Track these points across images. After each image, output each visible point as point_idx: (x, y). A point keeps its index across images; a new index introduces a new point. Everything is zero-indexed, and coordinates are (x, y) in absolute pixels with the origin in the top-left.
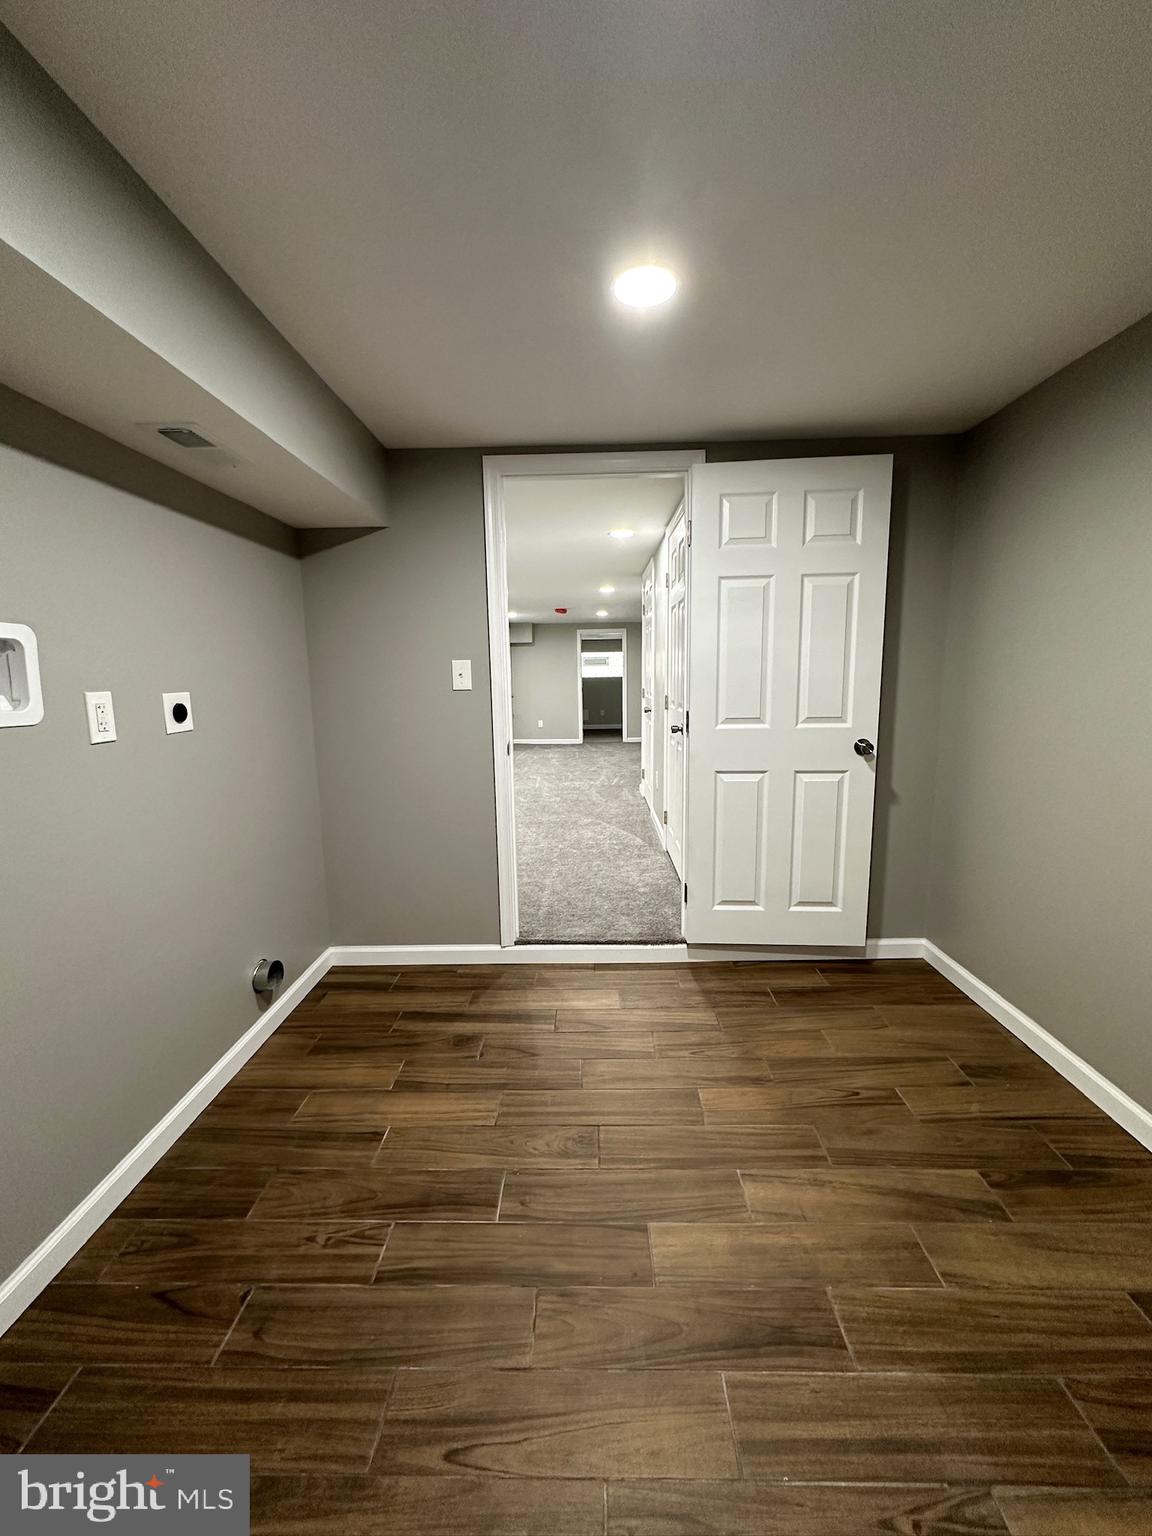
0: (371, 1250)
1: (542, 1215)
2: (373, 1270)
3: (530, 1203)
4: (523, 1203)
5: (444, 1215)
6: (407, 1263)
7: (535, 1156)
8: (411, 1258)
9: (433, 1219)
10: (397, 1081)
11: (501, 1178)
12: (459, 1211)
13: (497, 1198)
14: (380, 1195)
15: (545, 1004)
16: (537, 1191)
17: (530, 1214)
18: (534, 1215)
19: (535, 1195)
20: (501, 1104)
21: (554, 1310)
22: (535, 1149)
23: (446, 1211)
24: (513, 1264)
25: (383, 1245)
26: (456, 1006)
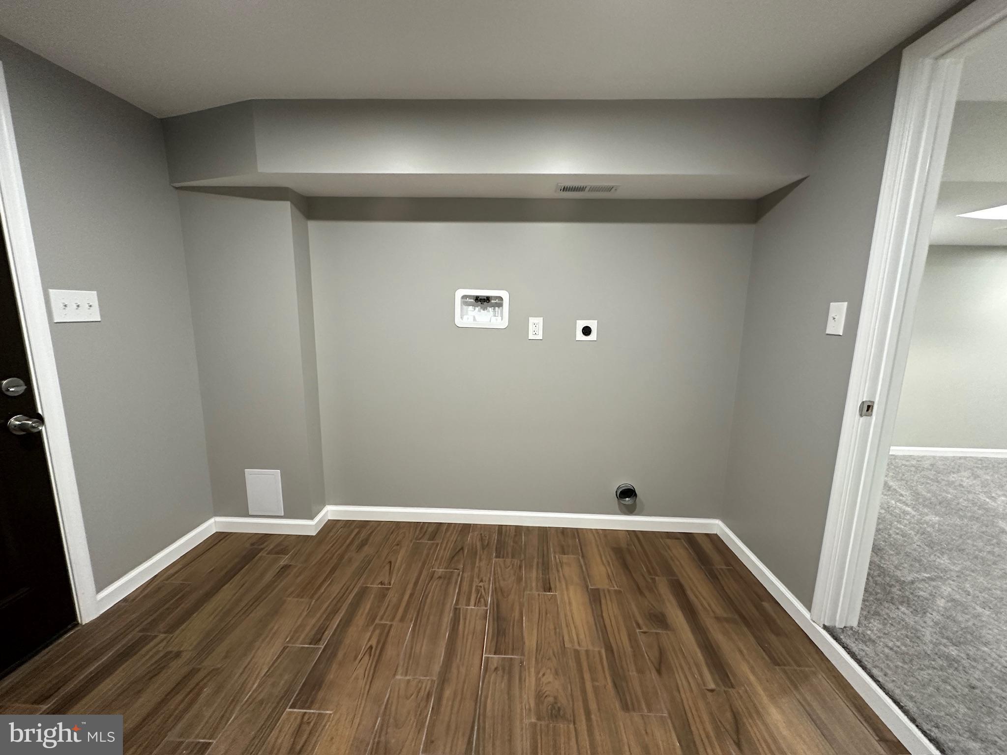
0: (472, 602)
1: (486, 681)
2: (462, 606)
3: (496, 673)
4: (496, 669)
5: (491, 631)
6: (463, 617)
7: (537, 673)
8: (465, 619)
9: (488, 626)
10: (598, 590)
11: (518, 655)
12: (493, 636)
13: (502, 654)
14: (505, 599)
15: (752, 678)
16: (506, 677)
17: (488, 673)
18: (487, 676)
19: (503, 677)
20: (587, 651)
21: (420, 689)
22: (544, 675)
23: (493, 630)
24: (454, 665)
25: (475, 606)
26: (705, 608)
